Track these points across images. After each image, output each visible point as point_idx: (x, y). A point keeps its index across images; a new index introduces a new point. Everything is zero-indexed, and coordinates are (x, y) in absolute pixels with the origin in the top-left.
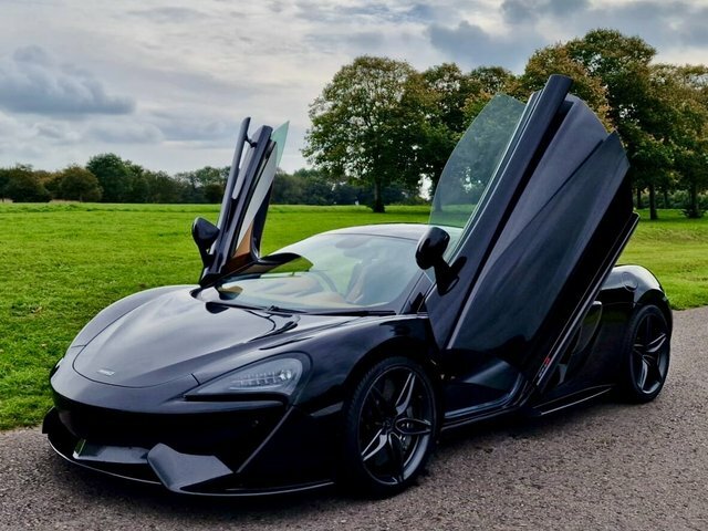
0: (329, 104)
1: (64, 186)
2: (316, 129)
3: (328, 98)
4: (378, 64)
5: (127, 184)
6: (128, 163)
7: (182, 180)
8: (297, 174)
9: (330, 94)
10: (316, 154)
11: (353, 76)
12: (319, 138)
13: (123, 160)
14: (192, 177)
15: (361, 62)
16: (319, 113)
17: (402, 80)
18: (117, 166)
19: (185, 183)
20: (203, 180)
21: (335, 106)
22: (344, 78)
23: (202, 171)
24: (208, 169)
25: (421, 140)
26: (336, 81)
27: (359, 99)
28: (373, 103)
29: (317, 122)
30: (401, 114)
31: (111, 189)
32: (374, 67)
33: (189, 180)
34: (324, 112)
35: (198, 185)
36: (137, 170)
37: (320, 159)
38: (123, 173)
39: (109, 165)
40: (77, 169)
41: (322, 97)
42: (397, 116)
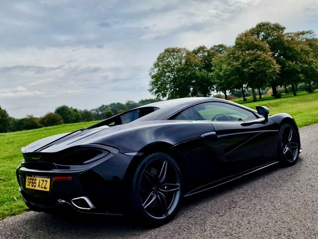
0: (156, 70)
1: (48, 122)
2: (153, 80)
3: (156, 67)
4: (173, 50)
5: (72, 117)
6: (71, 108)
7: (93, 112)
8: (140, 102)
9: (156, 65)
10: (154, 90)
11: (163, 57)
12: (154, 83)
13: (69, 107)
14: (97, 110)
15: (167, 51)
16: (153, 74)
17: (184, 55)
18: (67, 110)
19: (95, 113)
20: (101, 111)
21: (159, 70)
22: (161, 58)
23: (101, 107)
24: (103, 106)
25: (196, 77)
26: (158, 60)
27: (168, 66)
28: (174, 66)
29: (153, 77)
30: (187, 69)
31: (66, 120)
32: (172, 52)
34: (155, 73)
35: (100, 113)
36: (75, 110)
37: (156, 92)
38: (70, 113)
39: (64, 110)
40: (51, 113)
41: (153, 67)
42: (185, 70)
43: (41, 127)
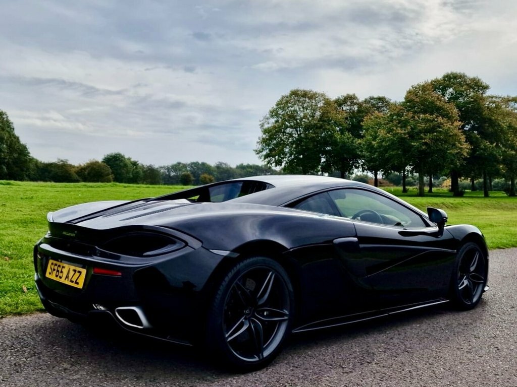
0: (273, 120)
1: (89, 174)
2: (264, 136)
3: (272, 116)
4: (305, 94)
5: (128, 172)
6: (129, 159)
7: (162, 171)
8: (238, 167)
9: (274, 113)
10: (264, 153)
11: (287, 102)
12: (266, 142)
13: (126, 157)
14: (168, 169)
15: (294, 93)
16: (266, 126)
17: (320, 105)
18: (122, 161)
19: (164, 173)
20: (175, 170)
21: (277, 122)
22: (283, 104)
23: (175, 165)
24: (179, 163)
25: (334, 143)
26: (277, 105)
27: (292, 117)
28: (301, 119)
29: (265, 131)
30: (321, 127)
31: (118, 176)
32: (302, 96)
33: (166, 171)
34: (270, 125)
35: (172, 174)
36: (135, 164)
37: (267, 156)
38: (126, 165)
39: (117, 160)
40: (97, 162)
41: (268, 116)
42: (317, 128)
43: (77, 181)
